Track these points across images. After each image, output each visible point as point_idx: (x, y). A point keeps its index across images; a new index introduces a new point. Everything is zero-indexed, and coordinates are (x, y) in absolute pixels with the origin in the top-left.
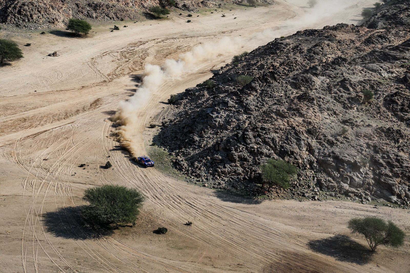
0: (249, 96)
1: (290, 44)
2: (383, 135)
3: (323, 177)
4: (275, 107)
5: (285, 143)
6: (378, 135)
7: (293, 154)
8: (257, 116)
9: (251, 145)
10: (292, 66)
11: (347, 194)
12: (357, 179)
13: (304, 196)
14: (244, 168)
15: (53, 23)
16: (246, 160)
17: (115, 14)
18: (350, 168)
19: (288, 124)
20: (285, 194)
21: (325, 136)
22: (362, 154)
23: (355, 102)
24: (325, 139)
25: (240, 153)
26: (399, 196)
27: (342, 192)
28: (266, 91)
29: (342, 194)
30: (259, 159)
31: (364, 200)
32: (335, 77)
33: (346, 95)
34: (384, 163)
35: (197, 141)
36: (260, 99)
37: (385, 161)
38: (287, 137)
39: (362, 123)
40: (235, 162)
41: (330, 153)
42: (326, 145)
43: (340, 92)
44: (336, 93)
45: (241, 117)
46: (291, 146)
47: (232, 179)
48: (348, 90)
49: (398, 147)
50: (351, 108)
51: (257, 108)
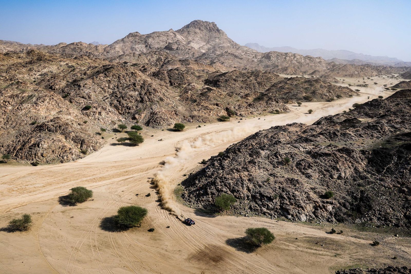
0: (226, 161)
1: (263, 134)
2: (289, 182)
3: (253, 204)
4: (236, 166)
5: (235, 186)
6: (286, 182)
7: (238, 192)
8: (227, 171)
9: (218, 186)
11: (264, 213)
12: (271, 206)
13: (240, 214)
15: (170, 125)
16: (214, 194)
17: (202, 120)
18: (268, 199)
19: (239, 176)
20: (231, 213)
21: (258, 182)
22: (276, 192)
23: (280, 164)
24: (257, 184)
25: (211, 191)
26: (292, 216)
27: (262, 213)
28: (234, 158)
29: (262, 214)
30: (220, 194)
31: (273, 217)
32: (273, 151)
33: (276, 160)
34: (286, 198)
35: (197, 183)
37: (287, 196)
38: (237, 182)
39: (280, 175)
41: (258, 191)
42: (257, 187)
43: (274, 159)
44: (271, 159)
45: (219, 171)
46: (238, 187)
47: (206, 204)
48: (277, 157)
49: (295, 189)
50: (277, 167)
51: (228, 167)
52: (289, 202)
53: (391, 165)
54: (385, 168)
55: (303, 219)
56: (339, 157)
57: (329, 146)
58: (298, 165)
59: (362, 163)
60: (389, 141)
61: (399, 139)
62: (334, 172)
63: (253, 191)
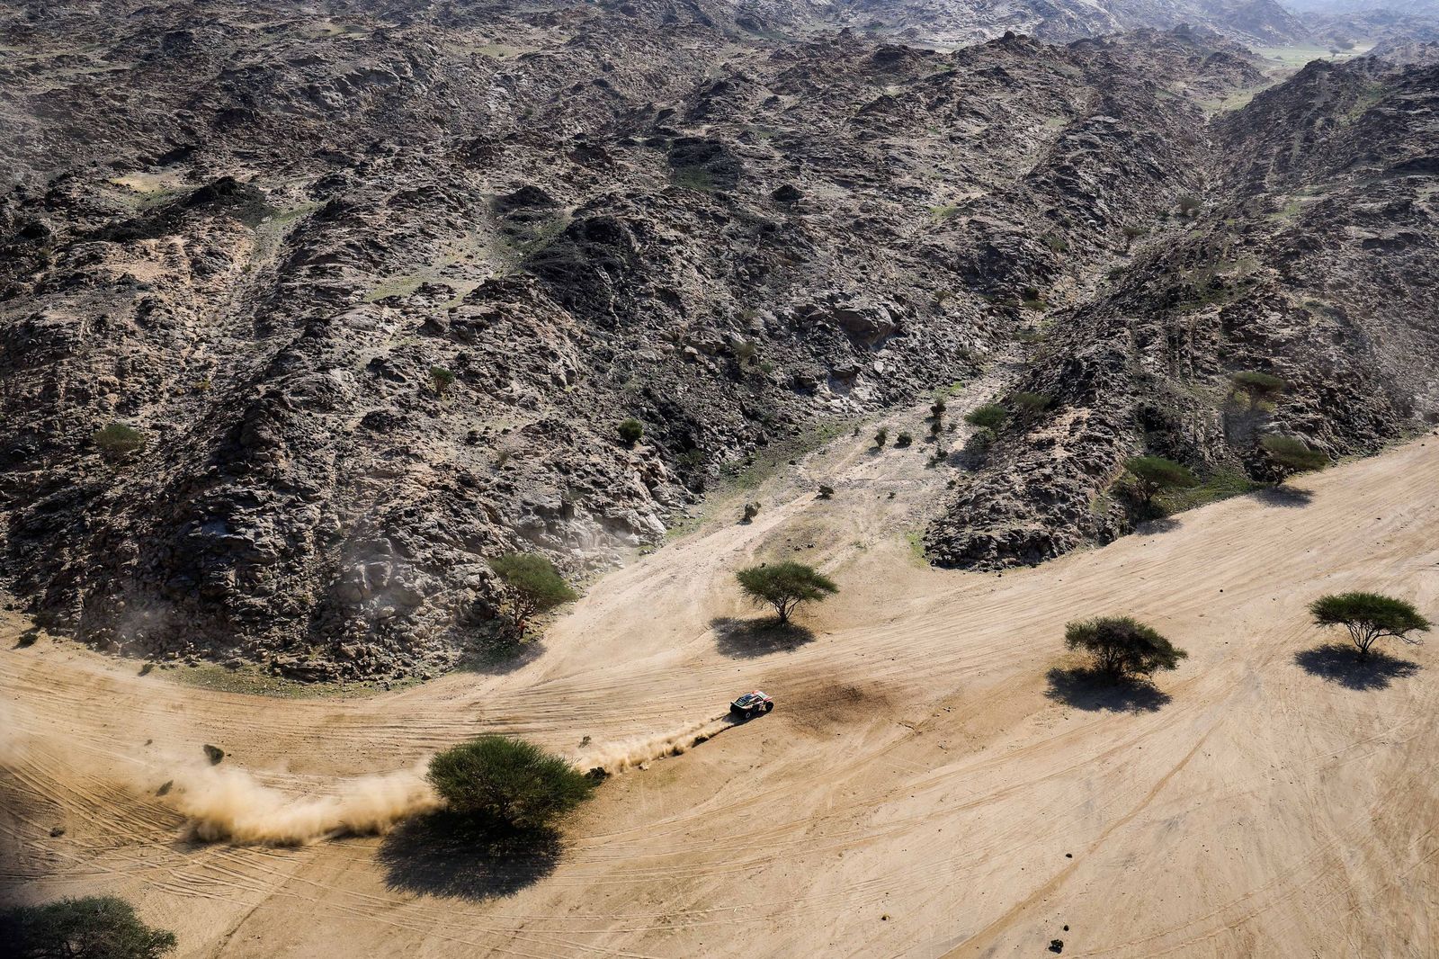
0: (276, 463)
2: (545, 438)
4: (348, 463)
5: (460, 523)
6: (539, 443)
8: (334, 496)
9: (419, 555)
10: (147, 370)
11: (590, 566)
14: (447, 608)
16: (435, 589)
19: (424, 485)
21: (487, 481)
23: (430, 398)
24: (492, 486)
25: (418, 581)
27: (584, 566)
28: (297, 438)
30: (452, 576)
31: (617, 562)
32: (351, 363)
34: (590, 487)
35: (264, 606)
36: (303, 460)
37: (588, 482)
38: (452, 510)
40: (422, 604)
41: (522, 507)
42: (504, 495)
43: (395, 389)
45: (309, 513)
46: (471, 523)
48: (401, 379)
49: (580, 450)
52: (607, 494)
53: (613, 297)
54: (611, 309)
55: (660, 527)
56: (522, 315)
57: (426, 290)
58: (473, 382)
59: (565, 313)
60: (510, 232)
61: (525, 219)
62: (553, 366)
63: (506, 514)
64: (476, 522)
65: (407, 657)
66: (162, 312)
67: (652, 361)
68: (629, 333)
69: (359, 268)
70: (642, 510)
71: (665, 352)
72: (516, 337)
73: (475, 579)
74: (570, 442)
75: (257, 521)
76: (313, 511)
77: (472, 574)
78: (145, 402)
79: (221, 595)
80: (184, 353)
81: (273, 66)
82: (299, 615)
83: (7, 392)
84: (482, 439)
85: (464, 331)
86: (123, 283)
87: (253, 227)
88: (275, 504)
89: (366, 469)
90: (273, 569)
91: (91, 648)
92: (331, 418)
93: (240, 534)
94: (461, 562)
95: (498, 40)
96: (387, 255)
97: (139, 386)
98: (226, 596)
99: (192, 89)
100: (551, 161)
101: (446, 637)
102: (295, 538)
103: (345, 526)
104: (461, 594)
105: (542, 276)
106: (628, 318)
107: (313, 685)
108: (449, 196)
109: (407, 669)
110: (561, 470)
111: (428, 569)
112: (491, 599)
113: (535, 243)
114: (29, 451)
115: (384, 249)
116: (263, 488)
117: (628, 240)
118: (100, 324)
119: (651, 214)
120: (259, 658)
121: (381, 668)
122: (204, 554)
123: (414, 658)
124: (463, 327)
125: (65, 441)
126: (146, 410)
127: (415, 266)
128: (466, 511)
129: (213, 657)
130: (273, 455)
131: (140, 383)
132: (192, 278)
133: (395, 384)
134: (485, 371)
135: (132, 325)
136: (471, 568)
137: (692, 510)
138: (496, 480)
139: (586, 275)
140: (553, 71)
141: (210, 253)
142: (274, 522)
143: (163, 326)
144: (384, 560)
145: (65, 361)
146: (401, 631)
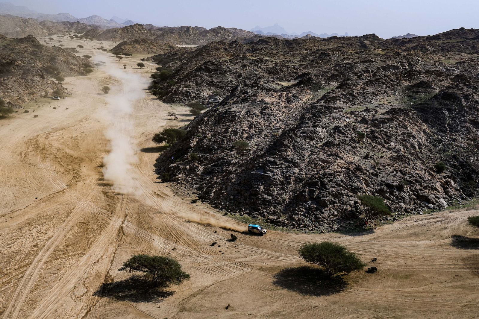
0: (287, 153)
2: (398, 161)
4: (313, 157)
5: (351, 182)
6: (395, 162)
7: (361, 189)
8: (305, 167)
9: (330, 190)
10: (259, 127)
13: (388, 220)
14: (338, 210)
16: (334, 203)
18: (398, 190)
19: (340, 167)
20: (376, 222)
21: (368, 171)
24: (369, 173)
25: (328, 198)
27: (404, 210)
28: (297, 146)
29: (405, 212)
30: (343, 199)
31: (420, 212)
35: (270, 199)
36: (297, 153)
37: (413, 180)
38: (349, 177)
40: (328, 207)
41: (380, 183)
42: (373, 177)
43: (341, 137)
45: (294, 171)
46: (355, 183)
48: (345, 135)
49: (413, 168)
52: (421, 186)
53: (448, 121)
54: (446, 126)
55: (445, 204)
56: (403, 121)
57: (367, 110)
58: (374, 140)
59: (424, 124)
60: (410, 96)
61: (418, 92)
62: (412, 141)
63: (372, 184)
64: (358, 183)
65: (317, 224)
66: (269, 110)
67: (461, 147)
68: (453, 135)
69: (344, 102)
70: (437, 196)
71: (468, 144)
72: (398, 128)
73: (352, 203)
74: (409, 164)
75: (275, 170)
76: (296, 171)
77: (351, 201)
78: (255, 137)
79: (256, 193)
80: (273, 124)
81: (354, 63)
82: (281, 204)
83: (214, 131)
84: (371, 158)
85: (376, 123)
86: (260, 102)
87: (314, 92)
88: (283, 166)
89: (319, 159)
90: (277, 188)
91: (212, 206)
92: (312, 143)
93: (268, 174)
94: (347, 195)
95: (449, 58)
96: (356, 99)
97: (255, 132)
98: (258, 194)
99: (324, 70)
100: (442, 81)
101: (335, 221)
102: (287, 178)
103: (306, 177)
104: (345, 207)
105: (418, 111)
106: (453, 129)
107: (279, 227)
108: (388, 83)
109: (316, 228)
110: (402, 173)
111: (333, 195)
112: (358, 212)
113: (419, 101)
114: (215, 148)
115: (355, 96)
116: (280, 160)
117: (461, 101)
118: (248, 112)
119: (474, 92)
120: (264, 216)
121: (306, 226)
122: (255, 179)
123: (320, 225)
124: (376, 122)
125: (226, 146)
126: (255, 140)
127: (366, 103)
128: (354, 178)
129: (249, 214)
130: (286, 150)
131: (255, 131)
132: (285, 103)
133: (341, 135)
134: (380, 137)
135: (258, 113)
136: (351, 198)
137: (464, 202)
138: (372, 171)
139: (438, 112)
140: (469, 68)
141: (293, 96)
142: (281, 172)
143: (268, 114)
144: (316, 188)
145: (234, 123)
146: (317, 215)
